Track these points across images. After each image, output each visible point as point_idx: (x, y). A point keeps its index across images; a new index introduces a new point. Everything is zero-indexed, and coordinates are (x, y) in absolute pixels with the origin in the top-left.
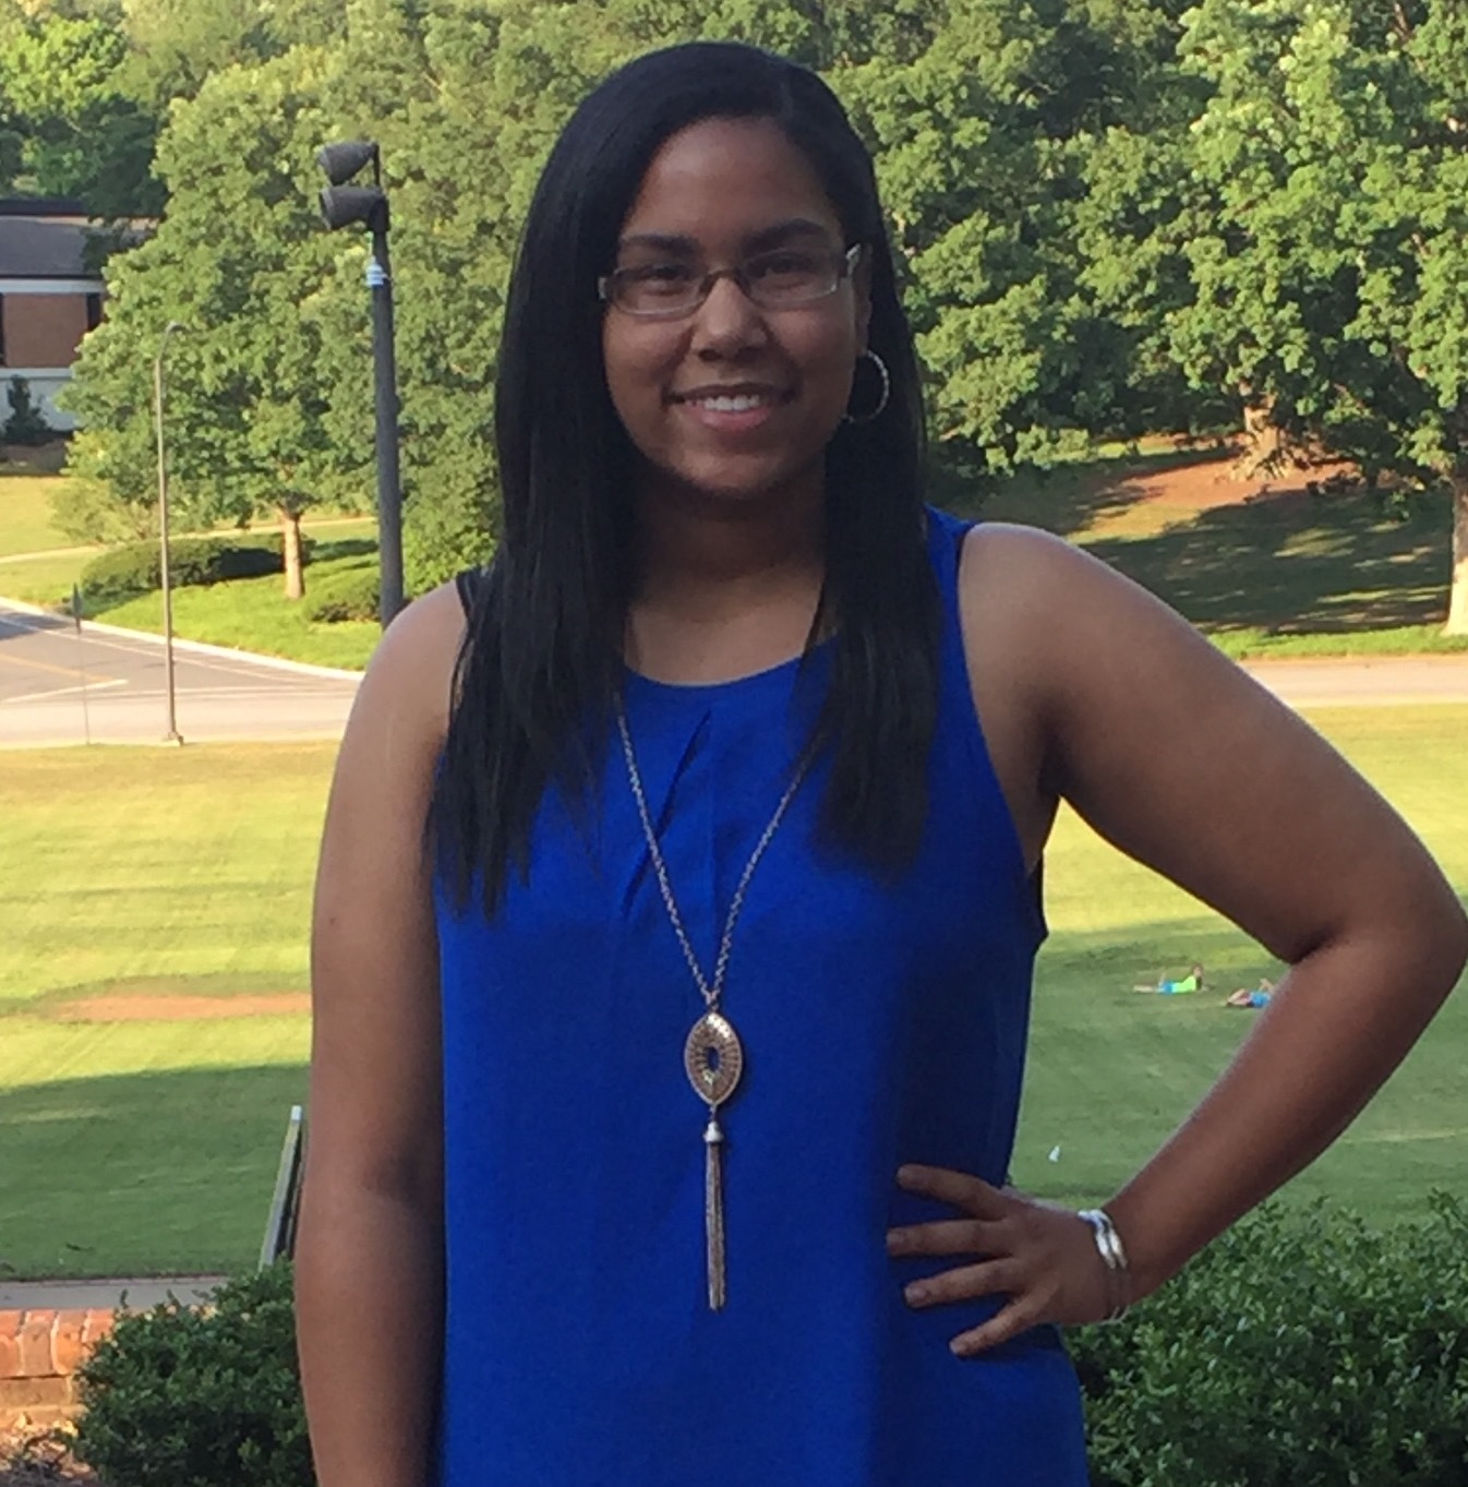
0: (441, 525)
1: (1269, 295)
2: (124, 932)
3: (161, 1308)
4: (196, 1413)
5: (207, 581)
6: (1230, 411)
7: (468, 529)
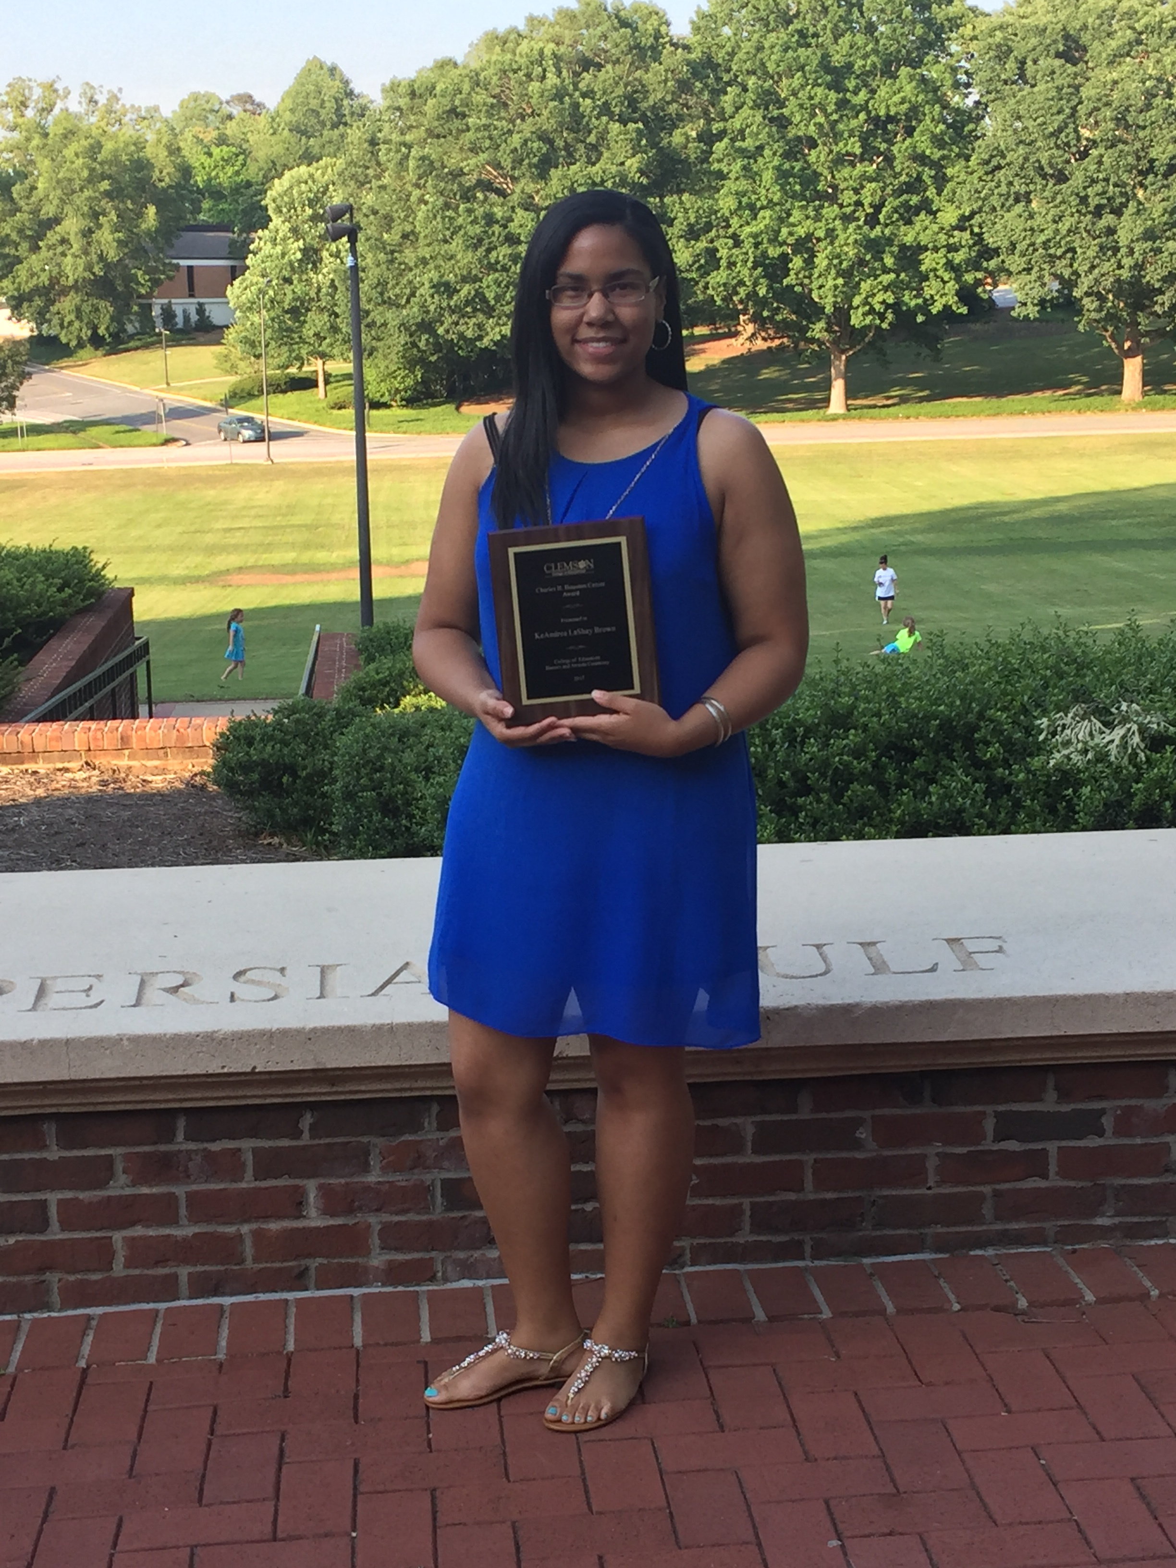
0: (387, 367)
1: (750, 264)
2: (247, 546)
3: (249, 717)
4: (264, 763)
5: (284, 392)
6: (733, 316)
7: (399, 369)
